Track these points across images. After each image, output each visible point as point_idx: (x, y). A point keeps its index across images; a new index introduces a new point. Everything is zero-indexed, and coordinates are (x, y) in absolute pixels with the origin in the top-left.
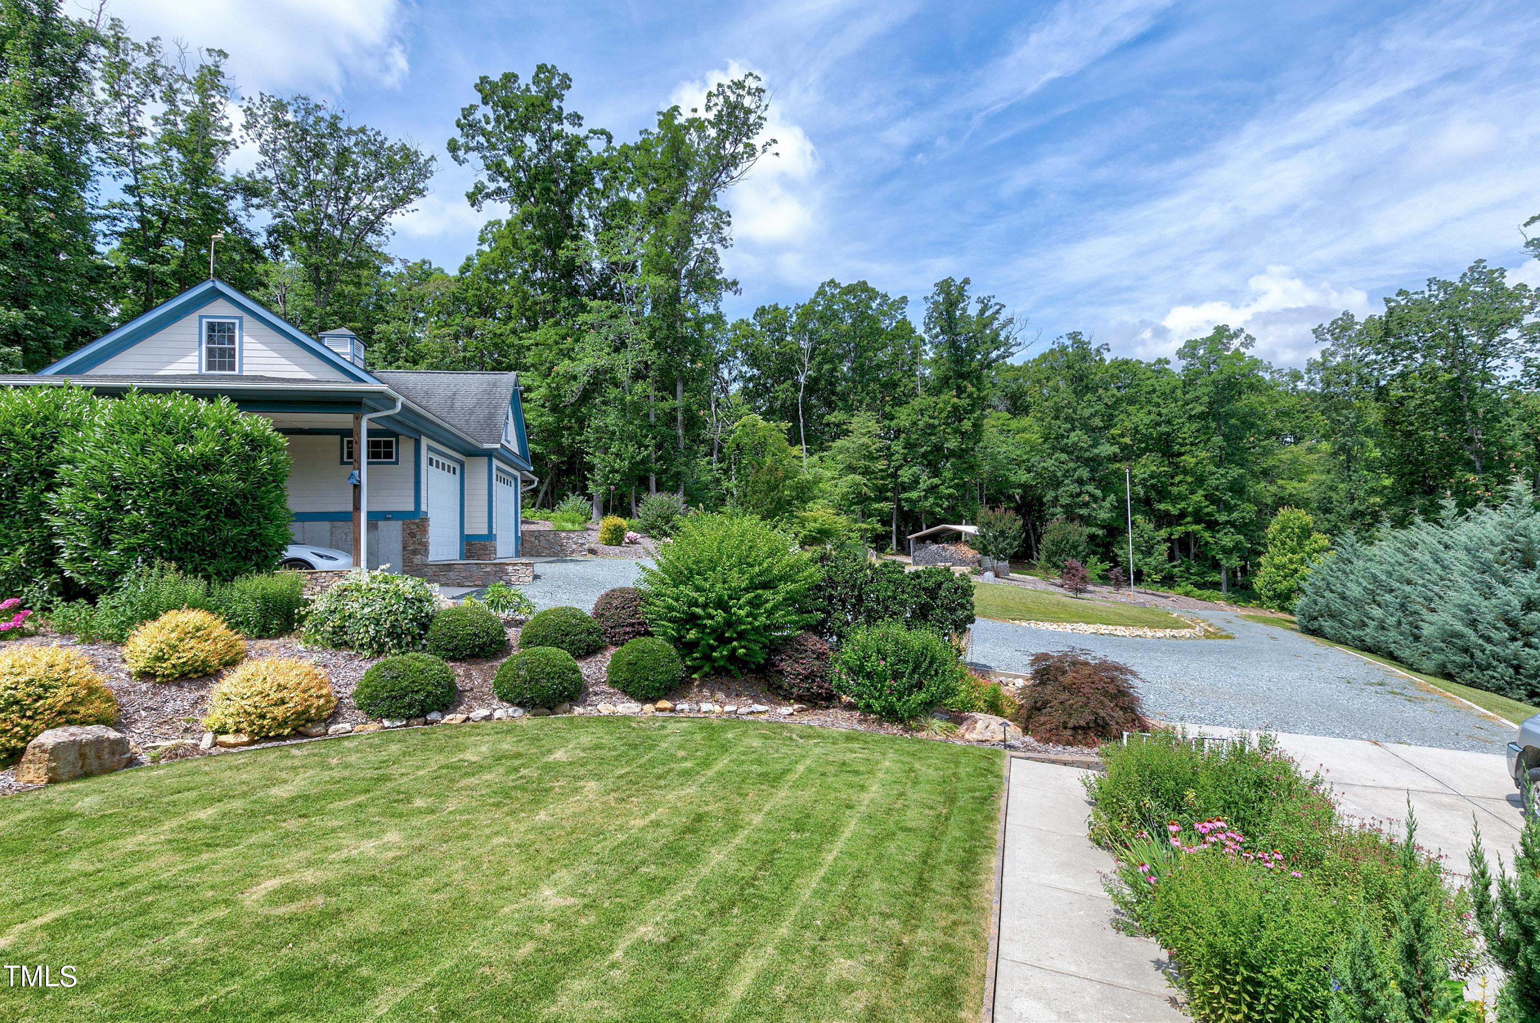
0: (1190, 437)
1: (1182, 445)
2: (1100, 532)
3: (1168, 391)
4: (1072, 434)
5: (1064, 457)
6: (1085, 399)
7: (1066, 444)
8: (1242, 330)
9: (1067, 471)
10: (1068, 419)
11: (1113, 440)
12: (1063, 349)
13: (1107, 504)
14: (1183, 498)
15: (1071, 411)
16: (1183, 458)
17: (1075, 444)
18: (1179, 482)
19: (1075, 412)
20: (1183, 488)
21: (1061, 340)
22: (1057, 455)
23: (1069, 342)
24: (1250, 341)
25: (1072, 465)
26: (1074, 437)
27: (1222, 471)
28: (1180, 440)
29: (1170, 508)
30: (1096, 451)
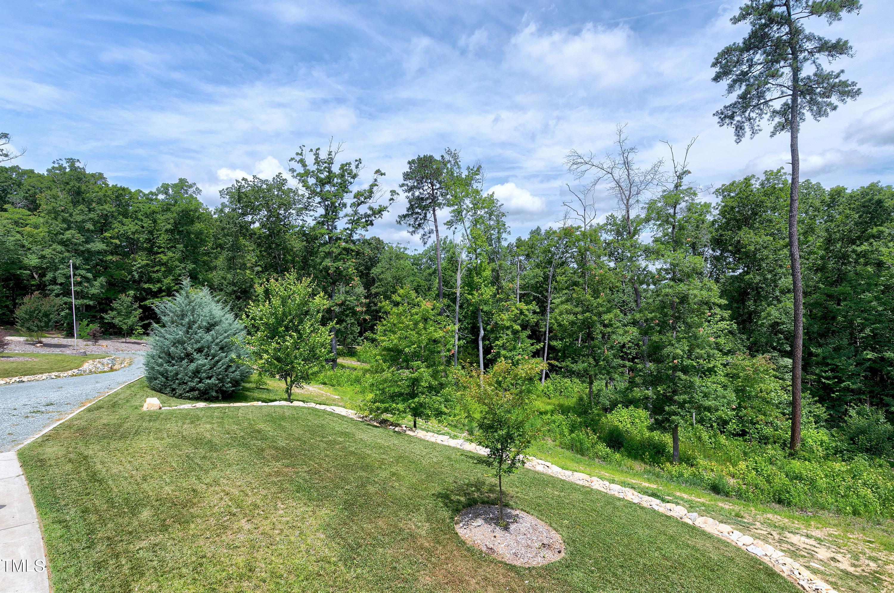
0: (164, 243)
1: (160, 247)
2: (91, 303)
3: (148, 213)
4: (68, 232)
5: (59, 248)
6: (79, 208)
7: (62, 239)
8: (195, 184)
9: (63, 259)
10: (64, 220)
11: (104, 240)
12: (61, 168)
13: (97, 283)
14: (159, 281)
15: (67, 215)
16: (159, 256)
17: (68, 240)
18: (157, 271)
19: (71, 215)
20: (160, 274)
21: (61, 162)
22: (54, 246)
23: (66, 165)
24: (199, 191)
25: (67, 254)
26: (68, 235)
27: (183, 265)
28: (158, 245)
29: (151, 287)
30: (89, 246)
